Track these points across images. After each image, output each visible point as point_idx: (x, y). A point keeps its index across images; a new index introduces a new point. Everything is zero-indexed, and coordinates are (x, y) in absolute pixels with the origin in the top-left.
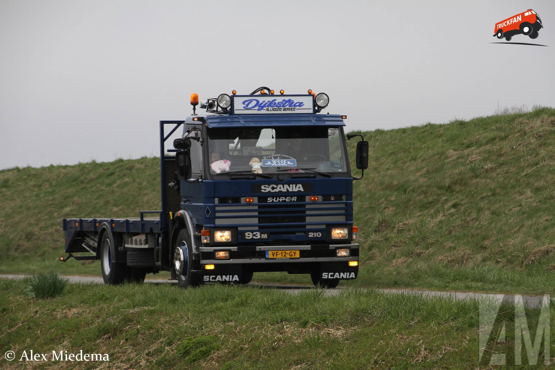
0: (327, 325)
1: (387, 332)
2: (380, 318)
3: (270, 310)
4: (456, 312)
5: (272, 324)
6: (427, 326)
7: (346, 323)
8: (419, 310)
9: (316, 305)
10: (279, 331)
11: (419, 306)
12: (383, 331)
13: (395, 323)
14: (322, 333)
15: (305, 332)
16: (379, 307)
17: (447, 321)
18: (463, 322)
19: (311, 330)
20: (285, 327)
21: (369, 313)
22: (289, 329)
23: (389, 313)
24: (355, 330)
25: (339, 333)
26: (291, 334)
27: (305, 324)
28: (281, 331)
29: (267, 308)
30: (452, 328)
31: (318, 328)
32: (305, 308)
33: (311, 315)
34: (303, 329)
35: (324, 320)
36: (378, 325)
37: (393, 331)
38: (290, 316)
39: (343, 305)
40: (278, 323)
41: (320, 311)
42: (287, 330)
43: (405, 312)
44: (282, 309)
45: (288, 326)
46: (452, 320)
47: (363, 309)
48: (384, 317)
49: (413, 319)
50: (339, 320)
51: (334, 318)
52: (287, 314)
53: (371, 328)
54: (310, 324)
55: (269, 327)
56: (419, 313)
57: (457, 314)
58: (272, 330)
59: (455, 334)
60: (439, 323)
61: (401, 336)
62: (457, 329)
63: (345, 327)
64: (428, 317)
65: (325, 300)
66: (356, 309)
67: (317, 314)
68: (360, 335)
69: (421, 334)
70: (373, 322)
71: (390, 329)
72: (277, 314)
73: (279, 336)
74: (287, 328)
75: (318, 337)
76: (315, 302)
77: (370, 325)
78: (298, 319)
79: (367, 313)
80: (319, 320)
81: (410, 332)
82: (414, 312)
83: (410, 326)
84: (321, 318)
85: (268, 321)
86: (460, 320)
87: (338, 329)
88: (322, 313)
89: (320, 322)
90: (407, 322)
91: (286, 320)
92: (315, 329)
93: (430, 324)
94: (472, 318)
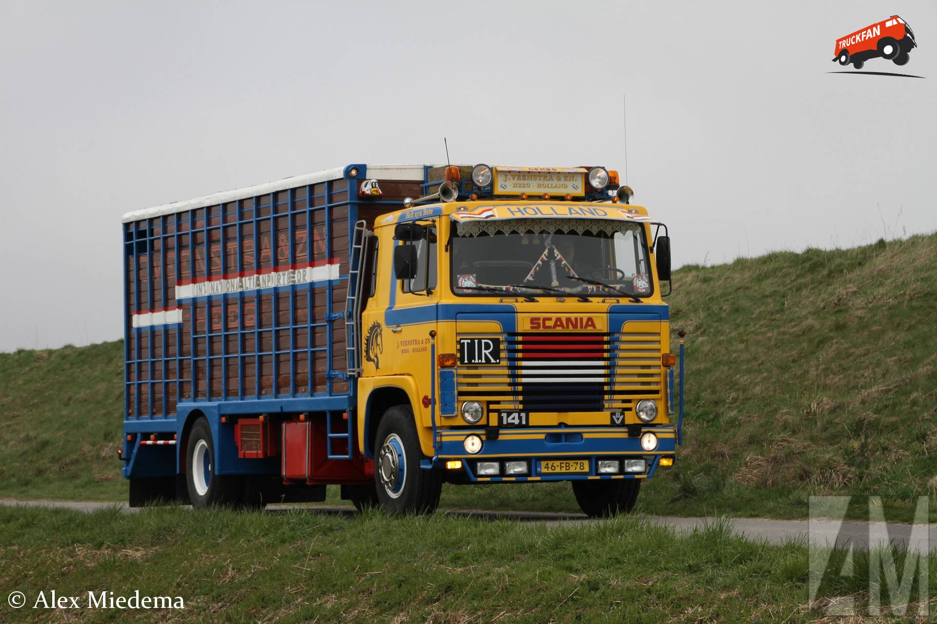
0: (125, 546)
1: (192, 552)
2: (184, 536)
3: (59, 531)
4: (267, 527)
5: (62, 547)
6: (236, 543)
7: (147, 543)
8: (228, 527)
9: (113, 524)
10: (70, 555)
11: (227, 522)
12: (187, 551)
13: (201, 542)
14: (119, 555)
15: (100, 554)
16: (184, 524)
17: (257, 538)
18: (274, 538)
19: (106, 552)
20: (77, 550)
21: (172, 532)
22: (81, 551)
23: (195, 531)
24: (156, 550)
25: (139, 554)
26: (83, 557)
27: (99, 546)
28: (71, 554)
29: (57, 529)
30: (262, 544)
31: (114, 550)
32: (100, 528)
33: (107, 535)
34: (97, 551)
35: (122, 541)
36: (182, 544)
37: (198, 550)
38: (83, 537)
39: (143, 523)
40: (68, 545)
41: (116, 531)
42: (79, 553)
43: (212, 529)
44: (73, 529)
45: (80, 548)
46: (263, 536)
47: (166, 528)
48: (189, 536)
49: (220, 537)
50: (138, 540)
51: (133, 538)
52: (79, 534)
53: (174, 548)
54: (106, 546)
55: (57, 551)
56: (227, 530)
57: (268, 529)
58: (62, 553)
59: (265, 551)
60: (248, 540)
61: (207, 556)
62: (268, 546)
63: (145, 547)
64: (236, 534)
65: (123, 518)
66: (158, 528)
67: (114, 534)
68: (162, 555)
69: (229, 552)
70: (176, 542)
71: (195, 548)
72: (67, 535)
73: (70, 559)
74: (79, 550)
75: (114, 558)
76: (112, 520)
77: (173, 545)
78: (92, 540)
79: (170, 531)
80: (116, 541)
81: (216, 551)
82: (221, 530)
83: (218, 544)
84: (118, 538)
85: (57, 543)
86: (271, 536)
87: (137, 550)
88: (119, 532)
89: (116, 543)
90: (214, 539)
91: (78, 542)
92: (111, 551)
93: (239, 541)
94: (284, 533)
